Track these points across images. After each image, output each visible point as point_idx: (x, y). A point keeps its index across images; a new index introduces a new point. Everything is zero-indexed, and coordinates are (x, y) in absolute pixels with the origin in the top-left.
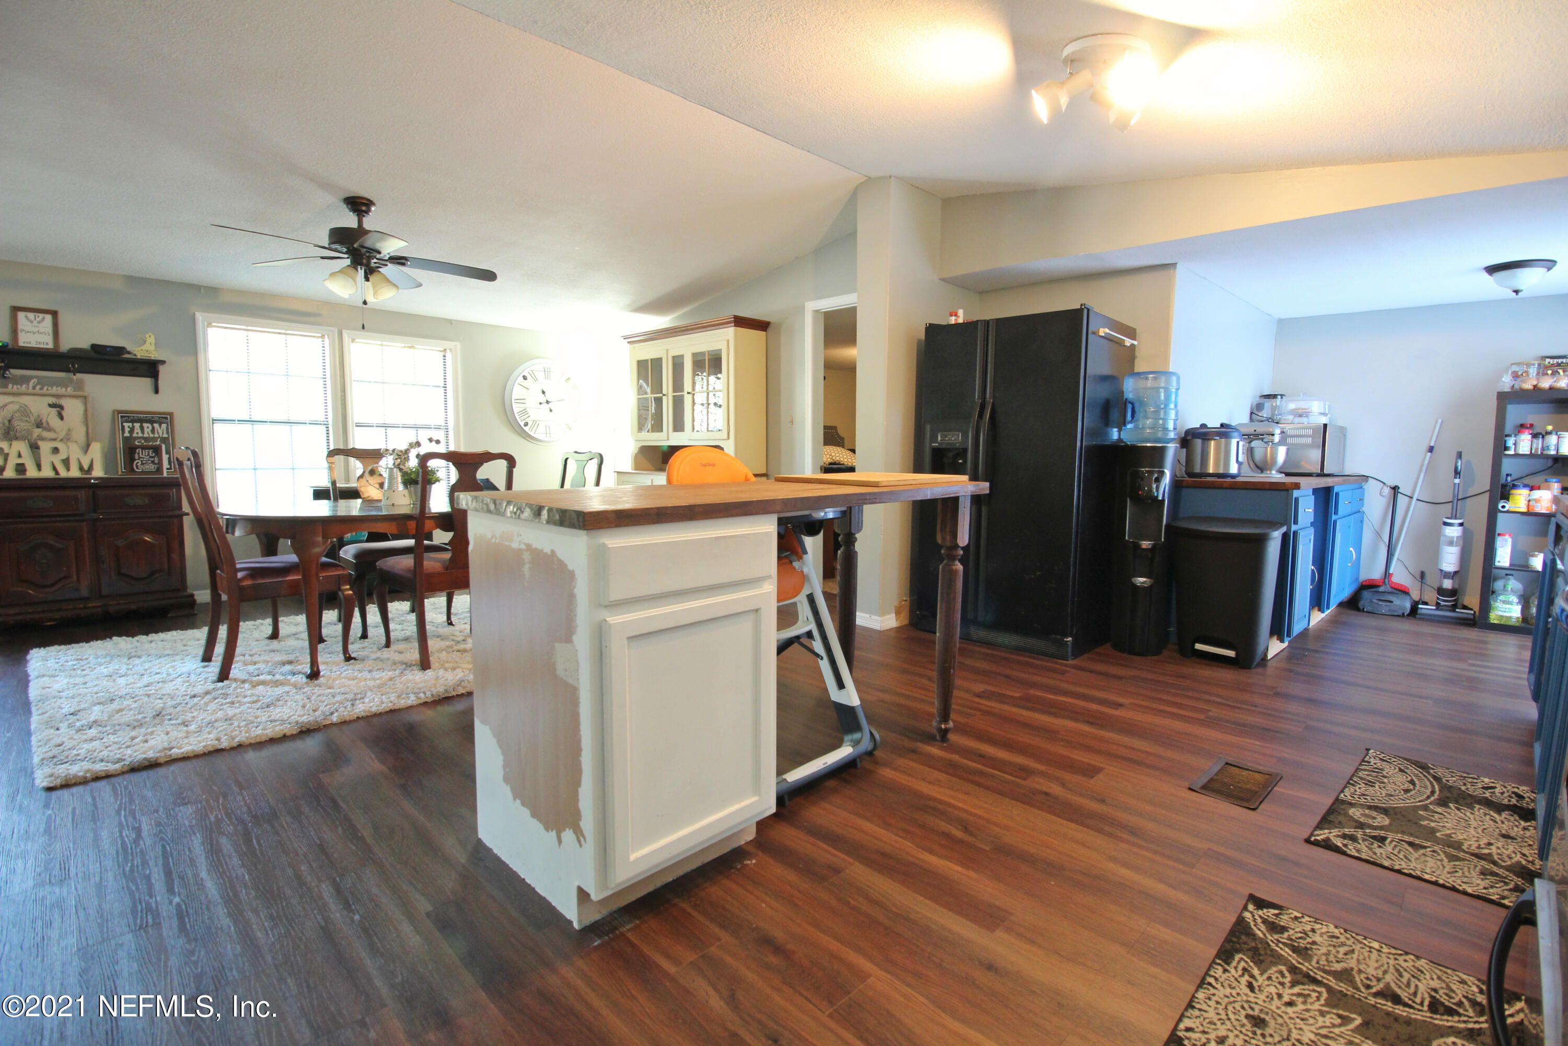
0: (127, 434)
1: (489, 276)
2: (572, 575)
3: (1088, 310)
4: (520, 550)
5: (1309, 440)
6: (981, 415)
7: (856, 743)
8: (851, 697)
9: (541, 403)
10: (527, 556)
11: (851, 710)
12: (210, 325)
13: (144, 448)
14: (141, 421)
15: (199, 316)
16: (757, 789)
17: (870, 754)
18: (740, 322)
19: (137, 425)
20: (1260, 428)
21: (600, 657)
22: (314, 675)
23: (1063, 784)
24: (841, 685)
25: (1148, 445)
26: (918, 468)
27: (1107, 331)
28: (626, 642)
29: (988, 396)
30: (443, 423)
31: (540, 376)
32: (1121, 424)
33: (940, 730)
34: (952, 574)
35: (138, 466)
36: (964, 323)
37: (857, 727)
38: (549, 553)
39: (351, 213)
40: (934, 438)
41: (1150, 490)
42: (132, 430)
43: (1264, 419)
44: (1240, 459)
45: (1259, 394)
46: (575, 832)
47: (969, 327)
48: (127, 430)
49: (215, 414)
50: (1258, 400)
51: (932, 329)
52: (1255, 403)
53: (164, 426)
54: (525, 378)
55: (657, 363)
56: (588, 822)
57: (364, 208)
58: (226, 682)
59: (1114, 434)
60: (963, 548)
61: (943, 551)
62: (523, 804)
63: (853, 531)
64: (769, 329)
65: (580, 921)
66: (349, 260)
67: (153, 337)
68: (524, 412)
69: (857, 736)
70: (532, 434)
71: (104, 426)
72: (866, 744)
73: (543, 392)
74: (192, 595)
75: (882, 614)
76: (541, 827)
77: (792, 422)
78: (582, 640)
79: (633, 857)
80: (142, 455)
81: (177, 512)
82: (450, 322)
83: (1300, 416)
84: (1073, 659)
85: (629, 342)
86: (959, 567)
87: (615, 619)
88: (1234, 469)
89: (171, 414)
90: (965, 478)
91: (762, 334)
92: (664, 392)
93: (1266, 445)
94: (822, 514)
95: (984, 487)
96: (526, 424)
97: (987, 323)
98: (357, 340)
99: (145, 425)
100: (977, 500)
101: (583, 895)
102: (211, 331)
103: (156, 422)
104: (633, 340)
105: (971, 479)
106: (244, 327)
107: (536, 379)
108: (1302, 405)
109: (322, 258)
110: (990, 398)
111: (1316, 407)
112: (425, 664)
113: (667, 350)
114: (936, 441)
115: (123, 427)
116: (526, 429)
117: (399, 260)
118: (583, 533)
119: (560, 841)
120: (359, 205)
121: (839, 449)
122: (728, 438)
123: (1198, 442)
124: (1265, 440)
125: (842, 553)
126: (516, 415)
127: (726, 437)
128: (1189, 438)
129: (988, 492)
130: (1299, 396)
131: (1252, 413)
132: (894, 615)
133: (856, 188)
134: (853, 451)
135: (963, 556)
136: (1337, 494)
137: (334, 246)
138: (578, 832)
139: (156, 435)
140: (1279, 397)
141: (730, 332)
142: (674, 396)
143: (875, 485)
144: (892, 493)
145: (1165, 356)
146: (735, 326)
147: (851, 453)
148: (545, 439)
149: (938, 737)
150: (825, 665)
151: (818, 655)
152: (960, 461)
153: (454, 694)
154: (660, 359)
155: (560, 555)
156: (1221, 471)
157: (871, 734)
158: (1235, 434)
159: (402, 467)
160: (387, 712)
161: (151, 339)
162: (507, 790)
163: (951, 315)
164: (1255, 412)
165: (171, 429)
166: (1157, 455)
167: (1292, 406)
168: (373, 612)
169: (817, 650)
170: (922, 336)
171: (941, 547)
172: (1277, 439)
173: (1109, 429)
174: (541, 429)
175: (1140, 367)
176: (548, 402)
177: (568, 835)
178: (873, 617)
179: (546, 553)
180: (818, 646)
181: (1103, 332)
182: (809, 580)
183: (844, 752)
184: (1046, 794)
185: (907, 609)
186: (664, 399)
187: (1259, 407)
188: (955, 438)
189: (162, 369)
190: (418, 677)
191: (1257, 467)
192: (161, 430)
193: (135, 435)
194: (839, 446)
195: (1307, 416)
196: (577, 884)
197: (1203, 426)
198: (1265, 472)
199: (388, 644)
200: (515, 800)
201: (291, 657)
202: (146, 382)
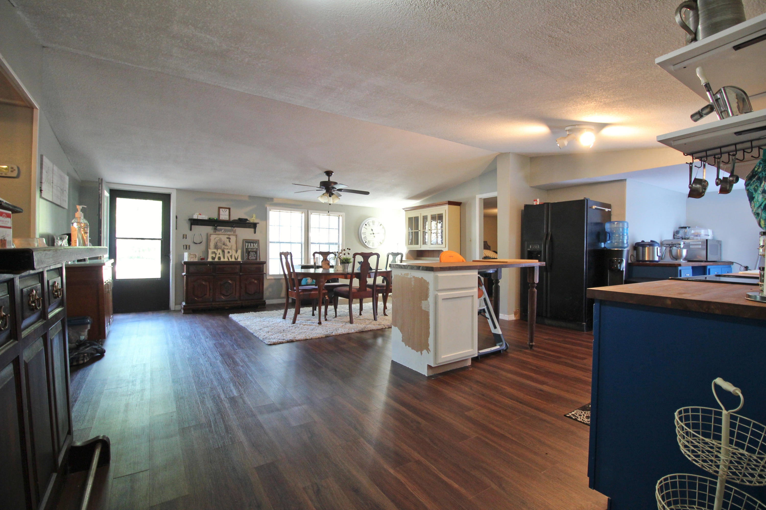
0: (247, 247)
1: (367, 193)
2: (428, 283)
3: (587, 200)
4: (411, 278)
5: (700, 247)
6: (546, 238)
7: (501, 346)
8: (499, 331)
9: (371, 234)
10: (413, 279)
11: (499, 335)
12: (270, 210)
13: (252, 252)
14: (250, 243)
15: (268, 208)
16: (472, 347)
17: (505, 350)
18: (450, 203)
19: (249, 244)
20: (675, 242)
21: (436, 303)
22: (320, 323)
23: (572, 361)
24: (495, 327)
25: (616, 249)
26: (522, 257)
27: (596, 207)
28: (442, 300)
29: (549, 231)
30: (337, 242)
31: (371, 224)
32: (605, 241)
33: (530, 345)
34: (533, 293)
35: (251, 258)
36: (539, 205)
37: (501, 341)
38: (421, 278)
39: (326, 176)
40: (528, 247)
41: (617, 267)
42: (248, 246)
43: (680, 237)
44: (659, 255)
45: (678, 226)
46: (427, 350)
47: (541, 206)
48: (247, 246)
49: (270, 241)
50: (678, 229)
51: (526, 206)
52: (676, 231)
53: (257, 244)
54: (366, 225)
55: (417, 219)
56: (431, 347)
57: (330, 174)
58: (295, 324)
59: (603, 245)
60: (537, 284)
61: (529, 285)
62: (409, 346)
63: (498, 279)
64: (461, 205)
65: (428, 374)
66: (325, 191)
67: (255, 215)
68: (365, 237)
69: (501, 343)
70: (368, 246)
71: (240, 245)
72: (504, 347)
73: (372, 230)
74: (265, 301)
75: (509, 314)
76: (415, 351)
77: (471, 241)
78: (431, 299)
79: (442, 357)
80: (252, 254)
81: (262, 273)
82: (342, 205)
83: (697, 236)
84: (586, 332)
85: (405, 211)
86: (536, 290)
87: (439, 294)
88: (657, 259)
89: (259, 240)
90: (537, 261)
91: (459, 207)
92: (419, 229)
93: (677, 249)
94: (489, 271)
95: (544, 264)
96: (366, 242)
97: (548, 204)
98: (312, 213)
99: (252, 244)
100: (540, 267)
101: (429, 367)
102: (270, 212)
103: (254, 243)
104: (408, 210)
105: (539, 261)
106: (279, 211)
107: (369, 225)
108: (698, 231)
109: (317, 190)
110: (550, 232)
111: (703, 232)
112: (351, 322)
113: (421, 214)
114: (529, 248)
115: (246, 245)
116: (366, 244)
117: (340, 190)
118: (432, 272)
119: (421, 354)
120: (329, 173)
121: (488, 251)
122: (446, 247)
123: (641, 248)
124: (677, 247)
125: (494, 286)
126: (363, 239)
127: (444, 247)
128: (637, 246)
129: (545, 265)
130: (695, 227)
131: (674, 235)
132: (514, 315)
133: (496, 157)
134: (496, 253)
135: (536, 286)
136: (709, 269)
137: (321, 187)
138: (428, 350)
139: (254, 247)
140: (688, 228)
141: (446, 207)
142: (423, 231)
143: (506, 262)
144: (511, 265)
145: (624, 215)
146: (448, 205)
147: (494, 253)
148: (372, 248)
149: (529, 348)
150: (490, 321)
151: (487, 318)
152: (539, 256)
153: (365, 330)
154: (418, 217)
155: (424, 278)
156: (651, 259)
157: (506, 344)
158: (656, 245)
159: (340, 258)
160: (347, 334)
161: (254, 216)
162: (403, 344)
163: (534, 201)
164: (675, 234)
165: (259, 245)
166: (620, 253)
167: (693, 232)
168: (323, 308)
169: (487, 316)
170: (523, 208)
171: (529, 283)
172: (682, 246)
173: (600, 244)
174: (371, 244)
175: (613, 218)
176: (373, 234)
177: (425, 352)
178: (505, 315)
179: (420, 278)
180: (487, 315)
181: (594, 207)
182: (484, 293)
183: (497, 347)
184: (565, 362)
185: (519, 313)
186: (419, 232)
187: (677, 232)
188: (537, 247)
189: (258, 225)
190: (349, 325)
191: (674, 258)
192: (256, 246)
193: (249, 247)
194: (488, 249)
195: (700, 236)
196: (427, 364)
197: (643, 241)
198: (678, 260)
199: (336, 316)
200: (406, 346)
201: (309, 319)
202: (252, 230)
